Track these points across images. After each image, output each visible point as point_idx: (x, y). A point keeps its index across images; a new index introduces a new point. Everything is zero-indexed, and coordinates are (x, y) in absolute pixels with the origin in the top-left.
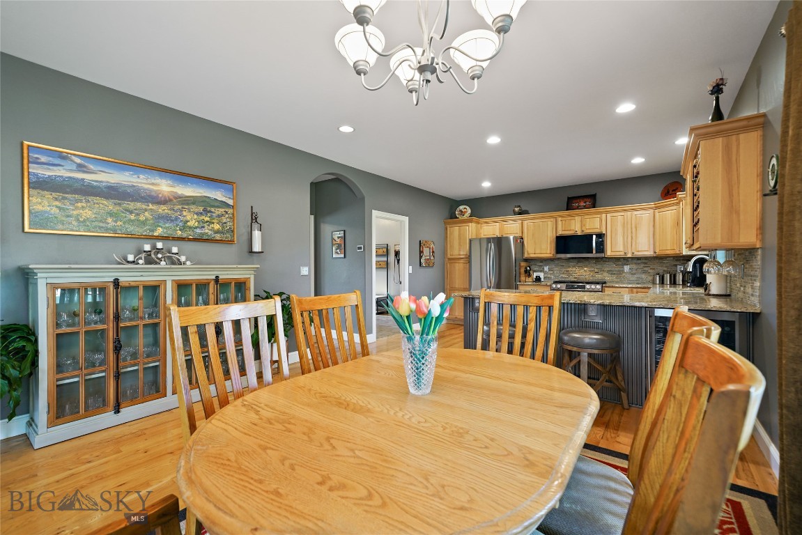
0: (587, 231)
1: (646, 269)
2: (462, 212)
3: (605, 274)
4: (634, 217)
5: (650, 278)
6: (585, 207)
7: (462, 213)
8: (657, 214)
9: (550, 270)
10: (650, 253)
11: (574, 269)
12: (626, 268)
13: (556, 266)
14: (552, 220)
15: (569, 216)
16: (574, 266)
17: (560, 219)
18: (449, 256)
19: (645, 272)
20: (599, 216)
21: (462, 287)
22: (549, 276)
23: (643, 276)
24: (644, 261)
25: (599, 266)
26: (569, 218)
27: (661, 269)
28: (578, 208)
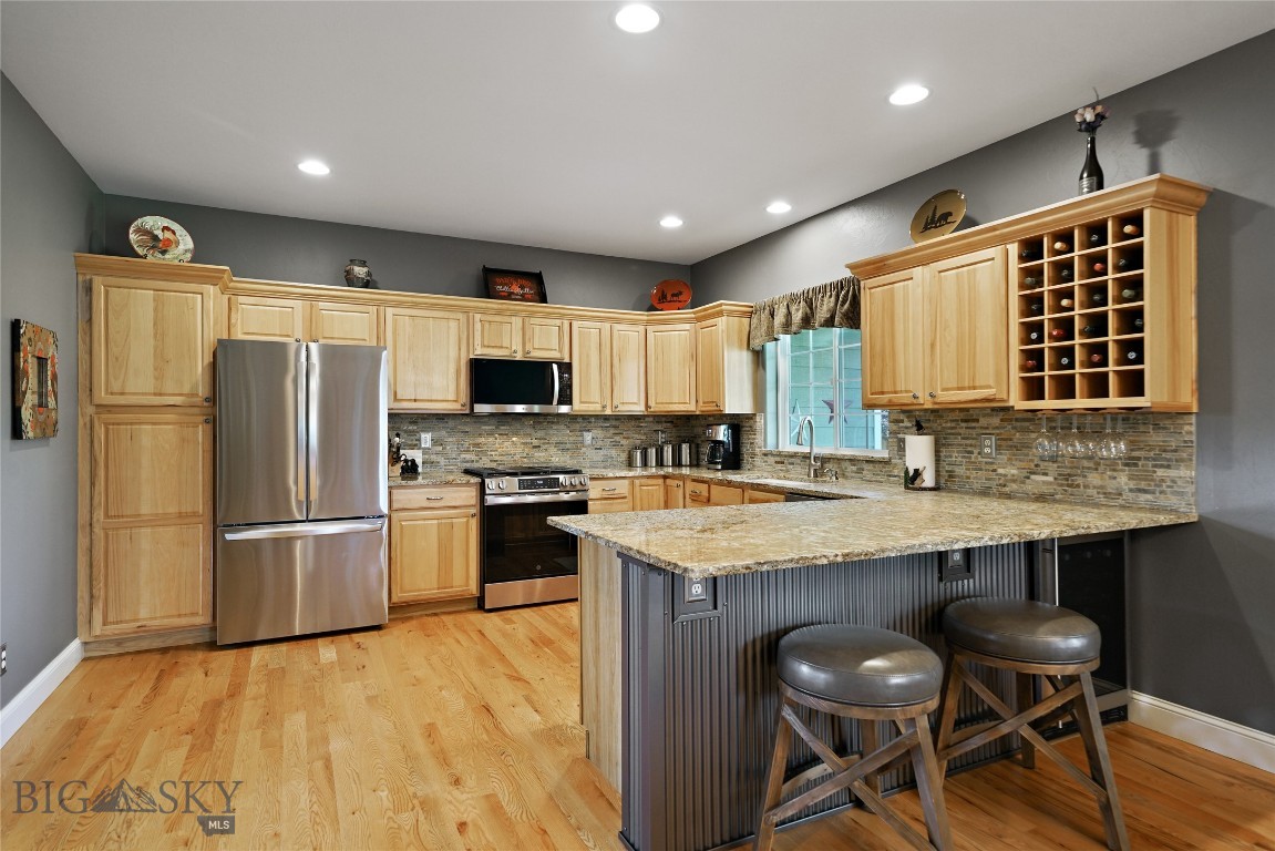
0: (538, 355)
1: (617, 438)
2: (155, 238)
3: (553, 450)
4: (615, 334)
5: (624, 456)
6: (524, 298)
7: (157, 244)
8: (651, 336)
9: (435, 442)
10: (639, 409)
11: (490, 439)
12: (588, 437)
13: (452, 431)
14: (460, 316)
15: (499, 313)
16: (491, 434)
17: (478, 316)
18: (102, 396)
19: (616, 445)
20: (558, 322)
21: (172, 509)
22: (434, 458)
23: (613, 452)
24: (614, 423)
25: (540, 434)
26: (498, 318)
27: (638, 438)
28: (509, 296)
